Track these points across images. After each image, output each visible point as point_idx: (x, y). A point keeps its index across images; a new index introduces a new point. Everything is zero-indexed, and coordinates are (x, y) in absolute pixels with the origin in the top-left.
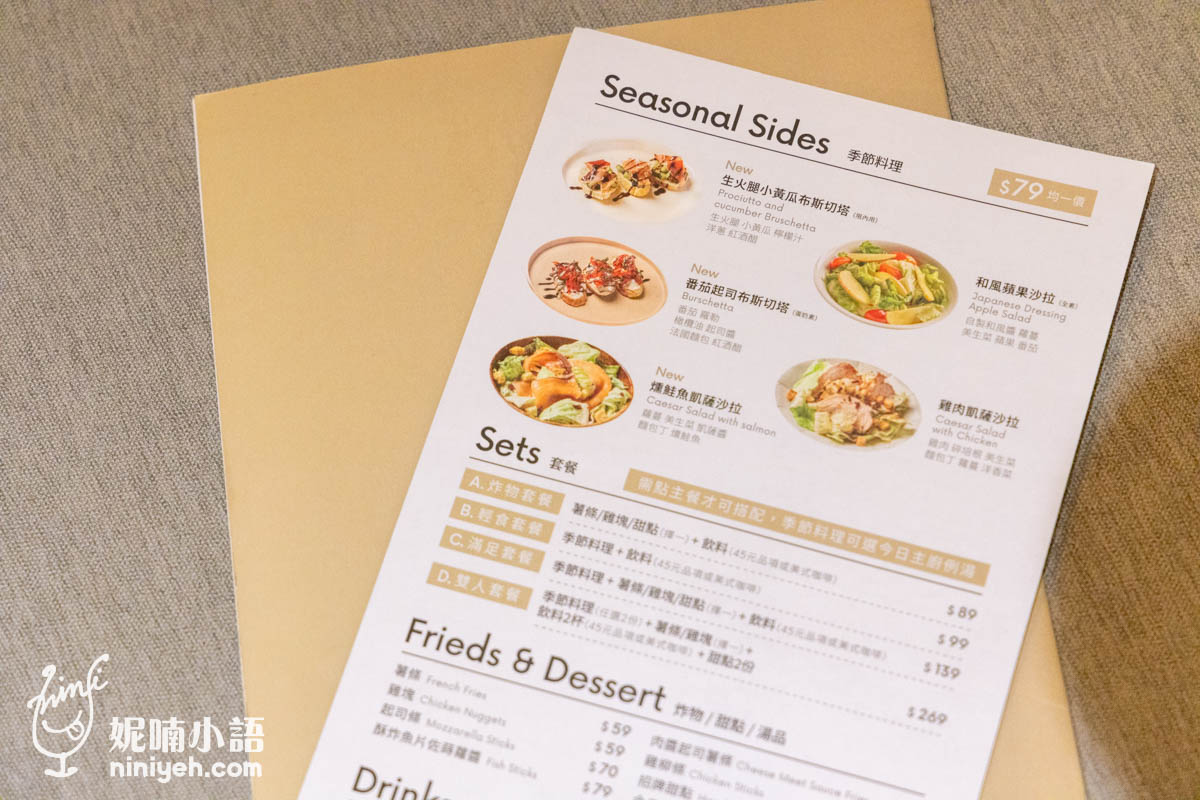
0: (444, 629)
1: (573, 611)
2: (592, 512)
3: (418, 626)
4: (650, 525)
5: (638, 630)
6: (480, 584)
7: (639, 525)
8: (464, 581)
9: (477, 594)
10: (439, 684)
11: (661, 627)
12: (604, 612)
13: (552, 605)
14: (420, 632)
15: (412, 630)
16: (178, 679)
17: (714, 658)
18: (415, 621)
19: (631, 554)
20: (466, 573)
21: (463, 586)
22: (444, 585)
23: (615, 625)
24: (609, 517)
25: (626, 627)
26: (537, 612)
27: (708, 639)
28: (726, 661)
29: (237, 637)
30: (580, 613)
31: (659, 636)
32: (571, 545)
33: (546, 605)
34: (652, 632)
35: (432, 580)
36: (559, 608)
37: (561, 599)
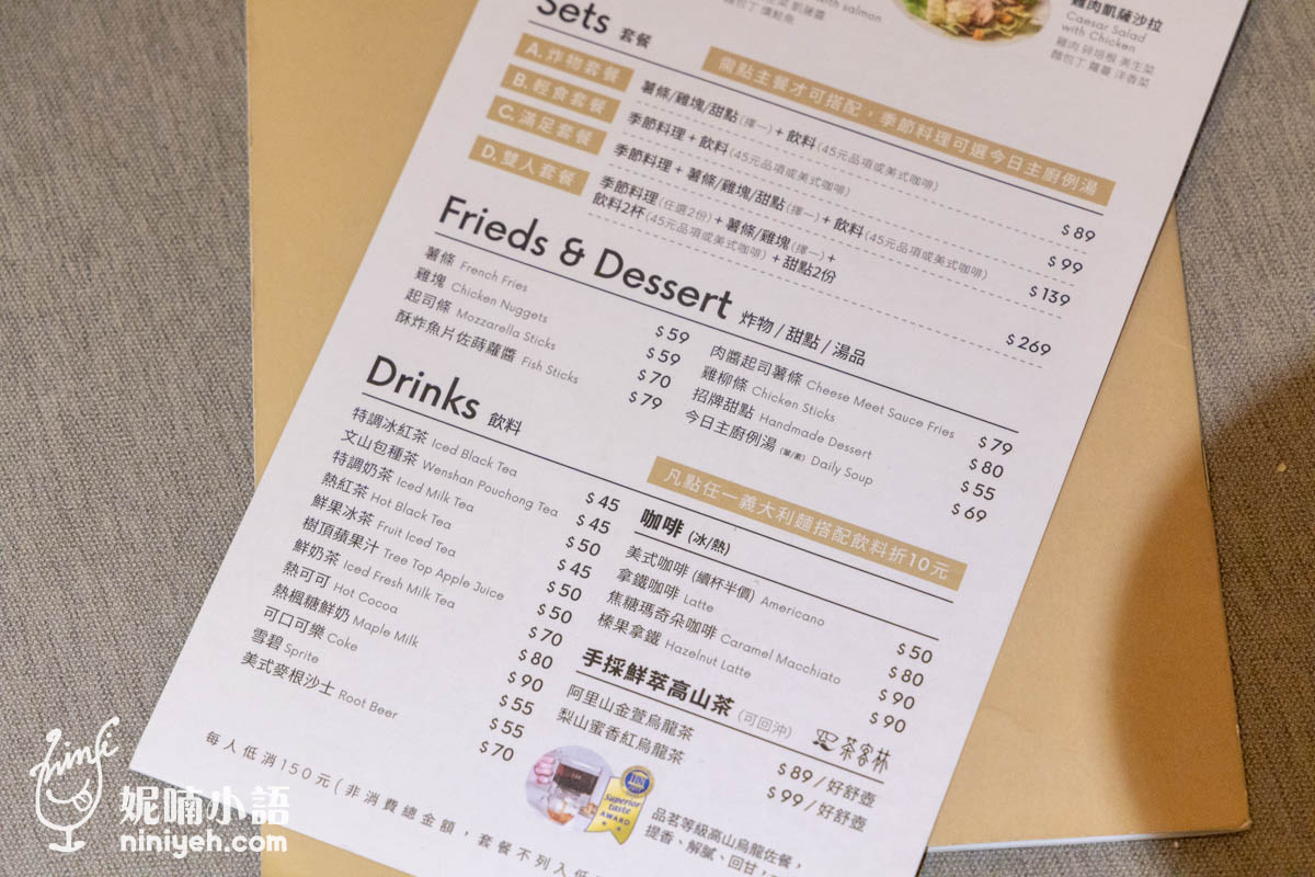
0: (485, 211)
1: (633, 201)
2: (664, 92)
3: (455, 205)
4: (729, 111)
5: (705, 227)
6: (530, 163)
7: (717, 110)
8: (510, 159)
9: (525, 174)
10: (474, 271)
11: (733, 225)
12: (669, 204)
13: (610, 192)
14: (457, 212)
15: (448, 209)
16: (177, 246)
17: (790, 263)
18: (452, 199)
19: (705, 142)
20: (514, 150)
21: (511, 164)
22: (488, 162)
23: (679, 218)
24: (683, 99)
25: (693, 223)
26: (592, 199)
27: (785, 242)
28: (804, 268)
29: (247, 205)
30: (641, 203)
31: (730, 235)
32: (638, 127)
33: (603, 191)
34: (721, 230)
35: (475, 154)
36: (617, 196)
37: (621, 186)
